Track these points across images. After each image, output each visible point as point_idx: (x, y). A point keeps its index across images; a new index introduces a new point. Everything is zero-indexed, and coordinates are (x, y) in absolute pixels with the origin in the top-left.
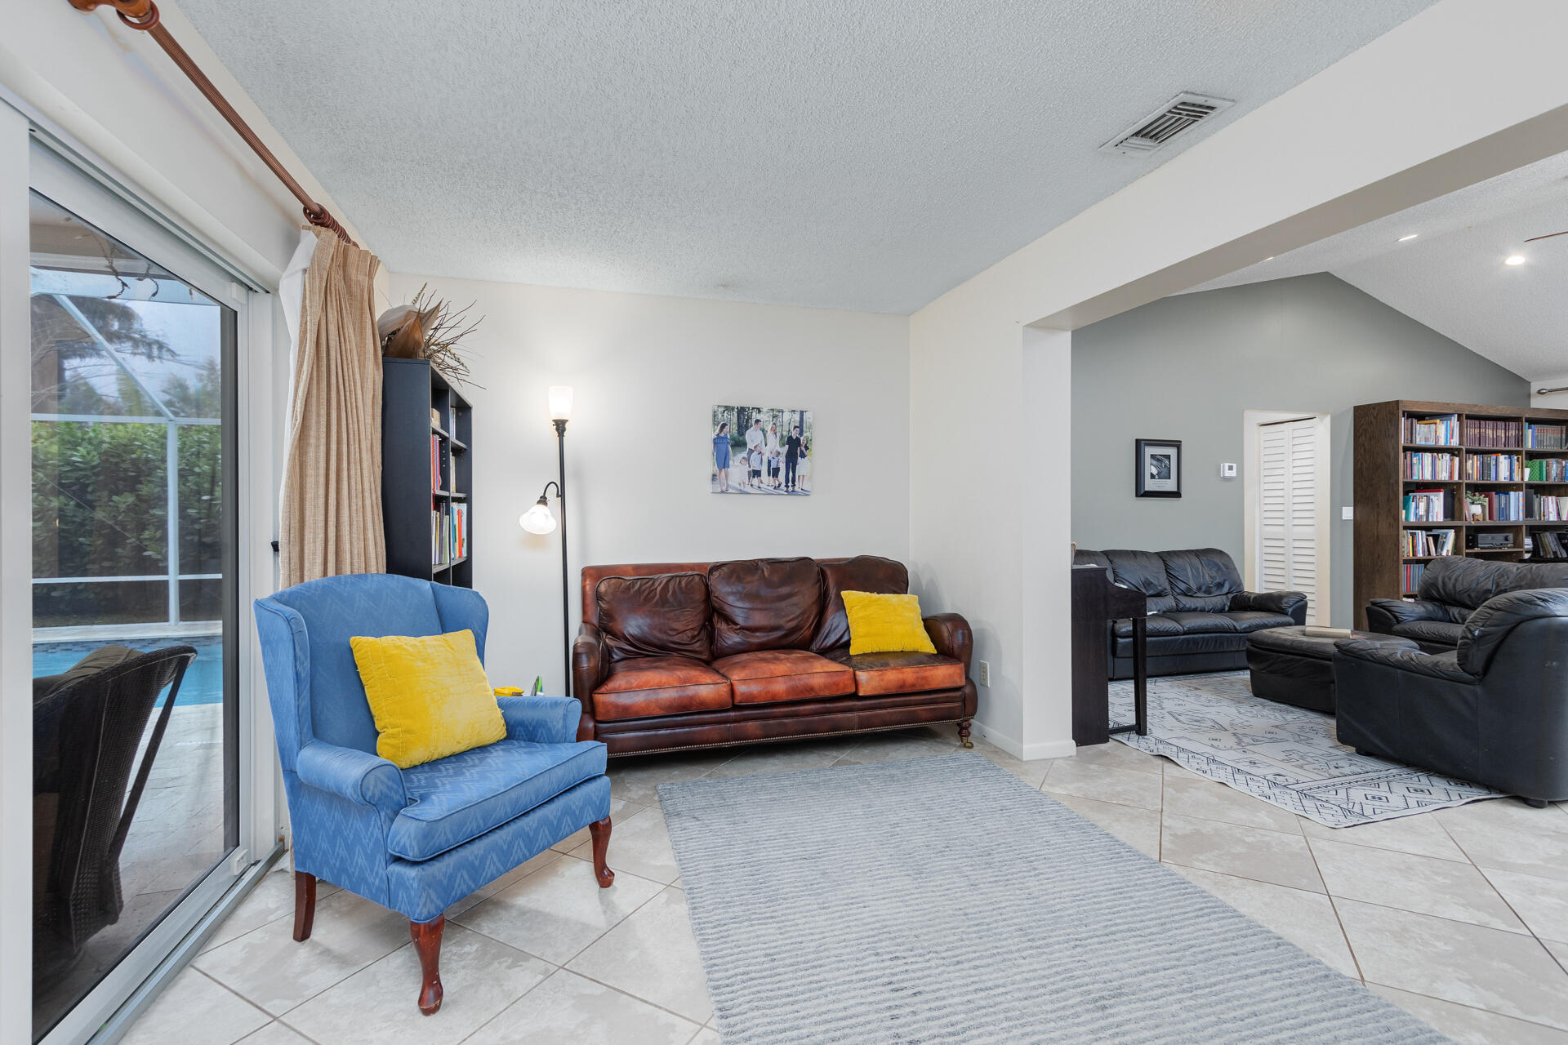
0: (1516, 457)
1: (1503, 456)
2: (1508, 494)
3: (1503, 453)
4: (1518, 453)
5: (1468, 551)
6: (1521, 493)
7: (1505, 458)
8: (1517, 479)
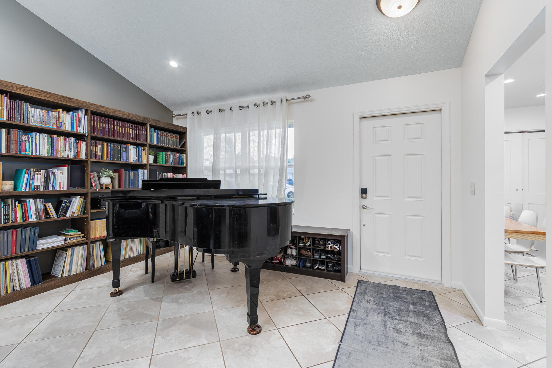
0: (143, 148)
1: (132, 146)
2: (138, 171)
3: (132, 144)
4: (144, 145)
5: (92, 211)
6: (146, 170)
7: (134, 148)
8: (144, 162)
